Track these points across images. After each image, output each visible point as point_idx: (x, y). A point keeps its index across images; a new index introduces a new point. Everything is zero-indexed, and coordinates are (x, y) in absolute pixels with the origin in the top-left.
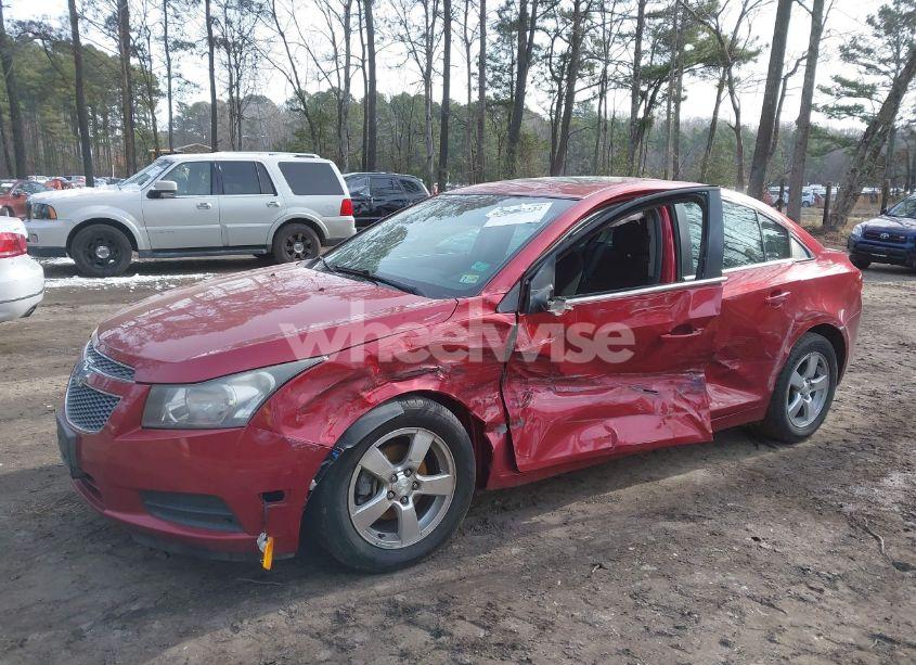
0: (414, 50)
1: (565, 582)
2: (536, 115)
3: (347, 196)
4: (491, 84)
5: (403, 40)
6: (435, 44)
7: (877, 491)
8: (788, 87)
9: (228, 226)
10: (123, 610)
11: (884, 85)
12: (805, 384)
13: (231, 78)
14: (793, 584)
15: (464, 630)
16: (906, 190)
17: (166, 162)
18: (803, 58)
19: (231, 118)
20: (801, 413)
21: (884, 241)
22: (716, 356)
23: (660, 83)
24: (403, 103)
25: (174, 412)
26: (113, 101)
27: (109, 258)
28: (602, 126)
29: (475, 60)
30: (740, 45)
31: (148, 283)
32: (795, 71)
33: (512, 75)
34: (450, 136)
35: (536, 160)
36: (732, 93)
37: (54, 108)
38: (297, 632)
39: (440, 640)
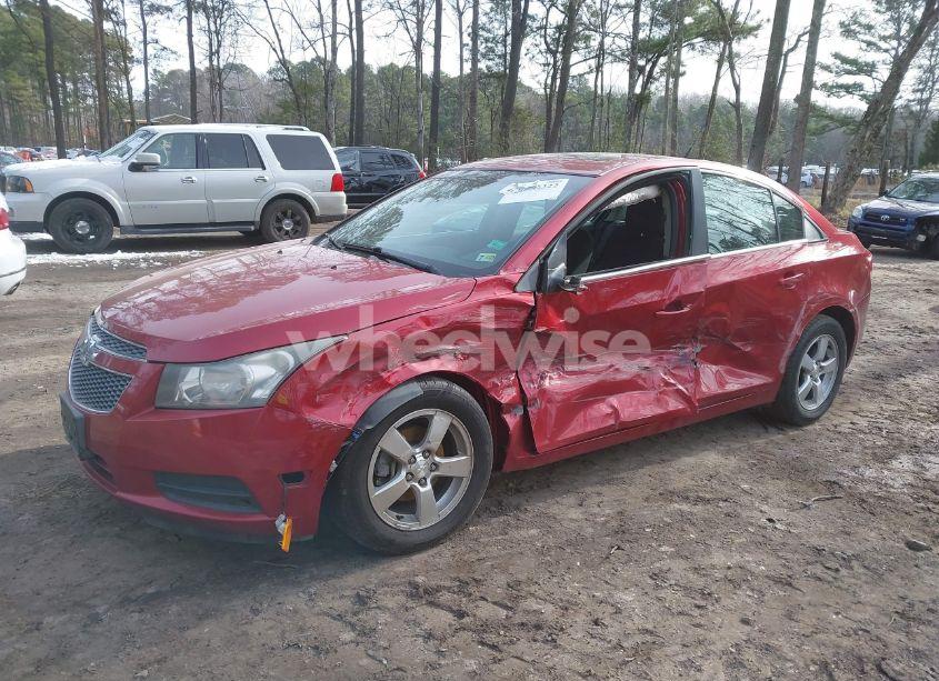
0: (405, 20)
1: (584, 563)
2: (529, 89)
3: (338, 170)
4: (484, 56)
5: (392, 7)
6: (425, 13)
7: (886, 473)
8: (788, 63)
9: (214, 201)
10: (139, 592)
11: (884, 62)
12: (815, 366)
13: (211, 45)
14: (808, 563)
15: (486, 611)
16: (904, 172)
17: (148, 132)
18: (804, 34)
19: (211, 87)
20: (810, 396)
21: (885, 223)
22: (729, 338)
23: (658, 58)
24: (390, 74)
25: (188, 392)
26: (82, 68)
27: (90, 234)
28: (598, 101)
29: (467, 30)
30: (741, 19)
31: (132, 261)
32: (796, 46)
33: (505, 46)
34: (440, 110)
35: (529, 136)
36: (732, 68)
37: (19, 74)
38: (318, 614)
39: (464, 620)
